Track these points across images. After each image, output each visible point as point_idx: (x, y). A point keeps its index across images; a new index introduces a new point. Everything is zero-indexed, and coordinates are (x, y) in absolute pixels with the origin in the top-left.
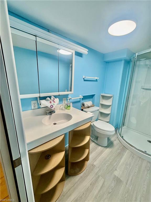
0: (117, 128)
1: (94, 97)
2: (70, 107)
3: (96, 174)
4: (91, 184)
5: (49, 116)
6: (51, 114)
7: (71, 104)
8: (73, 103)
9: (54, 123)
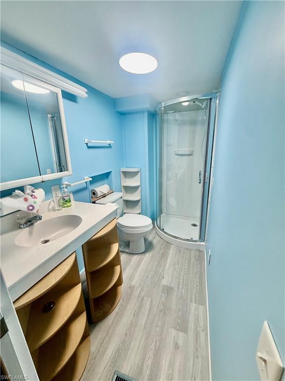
0: (154, 219)
1: (110, 176)
2: (70, 201)
3: (139, 296)
4: (134, 315)
5: (27, 229)
6: (32, 224)
7: (72, 196)
8: (75, 193)
9: (42, 240)
